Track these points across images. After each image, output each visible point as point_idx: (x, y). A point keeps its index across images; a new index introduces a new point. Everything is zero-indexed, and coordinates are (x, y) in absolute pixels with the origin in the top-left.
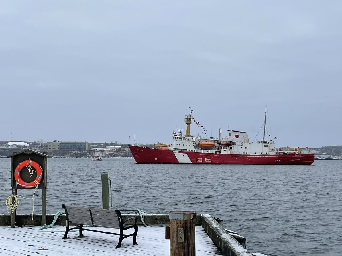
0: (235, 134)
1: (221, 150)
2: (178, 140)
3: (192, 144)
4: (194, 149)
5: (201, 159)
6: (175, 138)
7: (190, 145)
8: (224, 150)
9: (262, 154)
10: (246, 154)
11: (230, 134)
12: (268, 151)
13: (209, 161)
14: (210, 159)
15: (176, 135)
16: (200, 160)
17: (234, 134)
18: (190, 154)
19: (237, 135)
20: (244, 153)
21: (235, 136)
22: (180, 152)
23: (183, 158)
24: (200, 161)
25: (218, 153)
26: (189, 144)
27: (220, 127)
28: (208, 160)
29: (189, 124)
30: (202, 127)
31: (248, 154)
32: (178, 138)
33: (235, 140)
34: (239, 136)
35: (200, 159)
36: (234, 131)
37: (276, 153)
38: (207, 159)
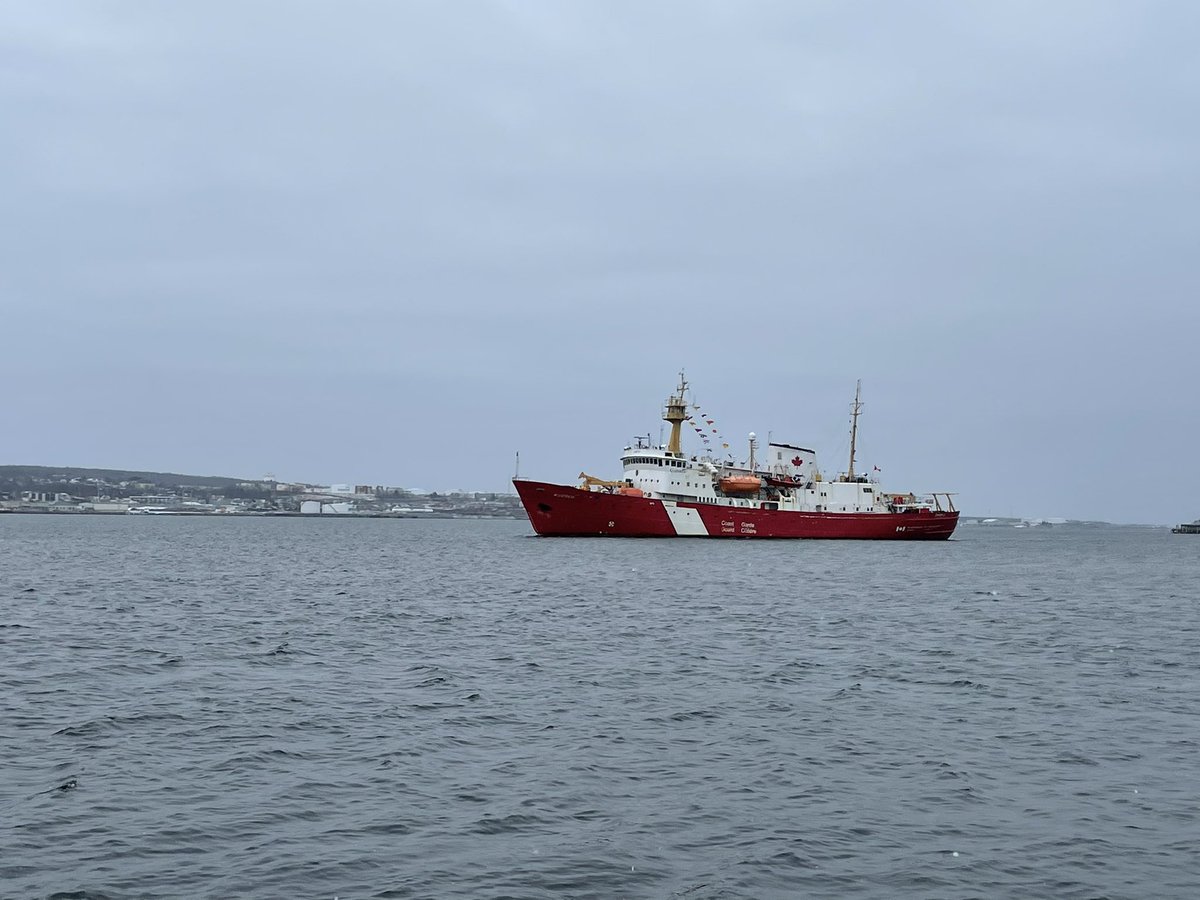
0: (793, 455)
1: (778, 500)
2: (675, 468)
3: (708, 480)
4: (714, 496)
5: (732, 524)
6: (667, 463)
7: (704, 485)
8: (786, 499)
9: (860, 511)
10: (823, 510)
11: (779, 454)
12: (872, 503)
13: (751, 532)
14: (753, 526)
15: (670, 455)
16: (729, 527)
17: (789, 456)
18: (707, 511)
19: (797, 458)
20: (819, 507)
21: (793, 461)
22: (679, 505)
23: (687, 521)
24: (729, 530)
25: (767, 508)
26: (702, 481)
27: (752, 434)
28: (749, 528)
29: (676, 422)
30: (698, 430)
31: (828, 511)
32: (673, 463)
33: (793, 471)
34: (801, 462)
35: (729, 524)
36: (788, 446)
37: (889, 509)
38: (747, 525)
